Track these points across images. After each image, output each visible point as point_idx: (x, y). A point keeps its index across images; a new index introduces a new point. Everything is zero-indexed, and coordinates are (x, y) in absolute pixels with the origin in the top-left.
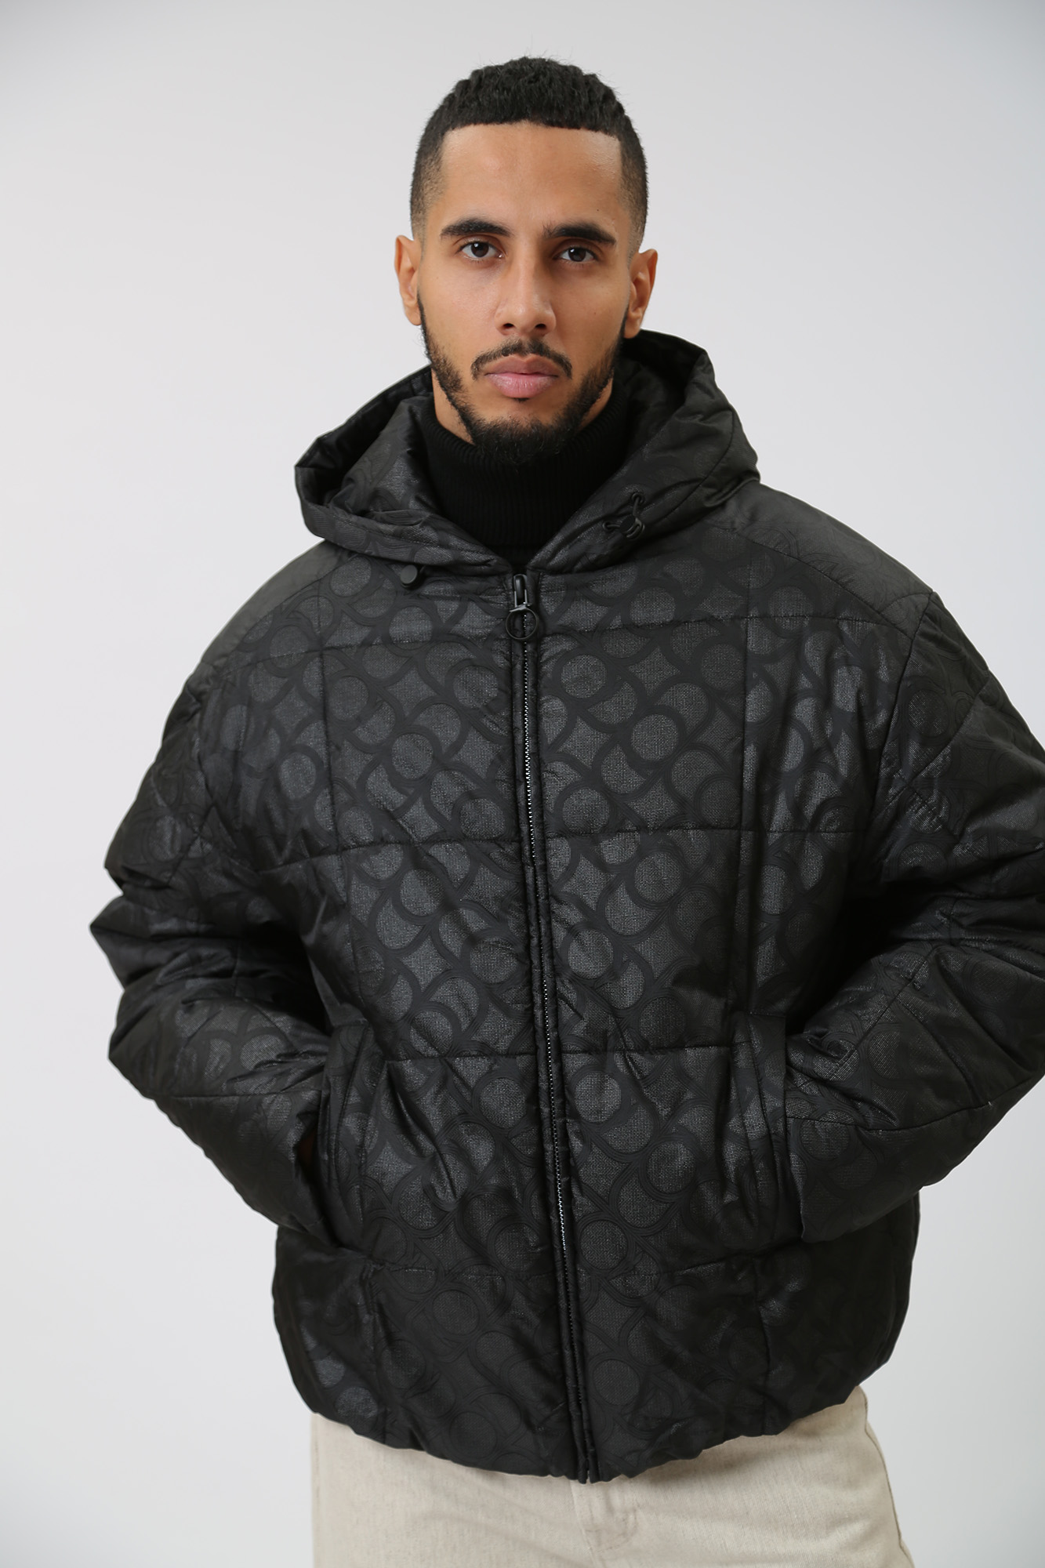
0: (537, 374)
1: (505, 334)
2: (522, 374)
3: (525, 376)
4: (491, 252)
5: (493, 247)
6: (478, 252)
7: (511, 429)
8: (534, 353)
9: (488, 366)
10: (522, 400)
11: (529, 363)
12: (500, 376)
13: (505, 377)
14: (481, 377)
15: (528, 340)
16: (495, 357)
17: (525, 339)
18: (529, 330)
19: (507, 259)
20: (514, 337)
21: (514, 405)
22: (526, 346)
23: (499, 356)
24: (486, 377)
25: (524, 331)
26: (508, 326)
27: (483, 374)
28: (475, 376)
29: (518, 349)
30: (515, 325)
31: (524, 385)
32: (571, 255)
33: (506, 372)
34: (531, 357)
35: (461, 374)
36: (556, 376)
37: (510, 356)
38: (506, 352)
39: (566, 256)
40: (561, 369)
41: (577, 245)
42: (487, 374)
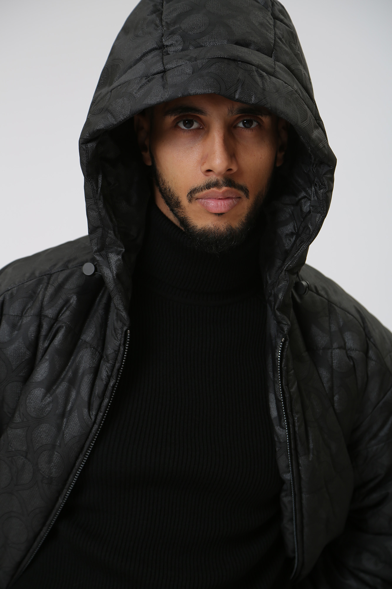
0: (228, 198)
1: (207, 176)
2: (220, 199)
3: (221, 200)
4: (195, 125)
5: (196, 121)
6: (187, 125)
7: (214, 232)
8: (226, 186)
9: (197, 195)
10: (220, 215)
11: (224, 193)
12: (206, 200)
13: (209, 201)
14: (193, 201)
15: (222, 178)
16: (202, 190)
17: (220, 178)
18: (223, 173)
19: (206, 129)
20: (213, 177)
21: (216, 218)
22: (221, 182)
23: (205, 189)
24: (196, 200)
25: (219, 174)
26: (209, 171)
27: (195, 199)
28: (190, 201)
29: (216, 184)
30: (214, 171)
31: (221, 206)
32: (244, 124)
33: (210, 198)
34: (224, 189)
35: (180, 198)
36: (240, 198)
37: (212, 189)
38: (208, 186)
39: (241, 125)
40: (242, 194)
41: (249, 118)
42: (197, 199)
